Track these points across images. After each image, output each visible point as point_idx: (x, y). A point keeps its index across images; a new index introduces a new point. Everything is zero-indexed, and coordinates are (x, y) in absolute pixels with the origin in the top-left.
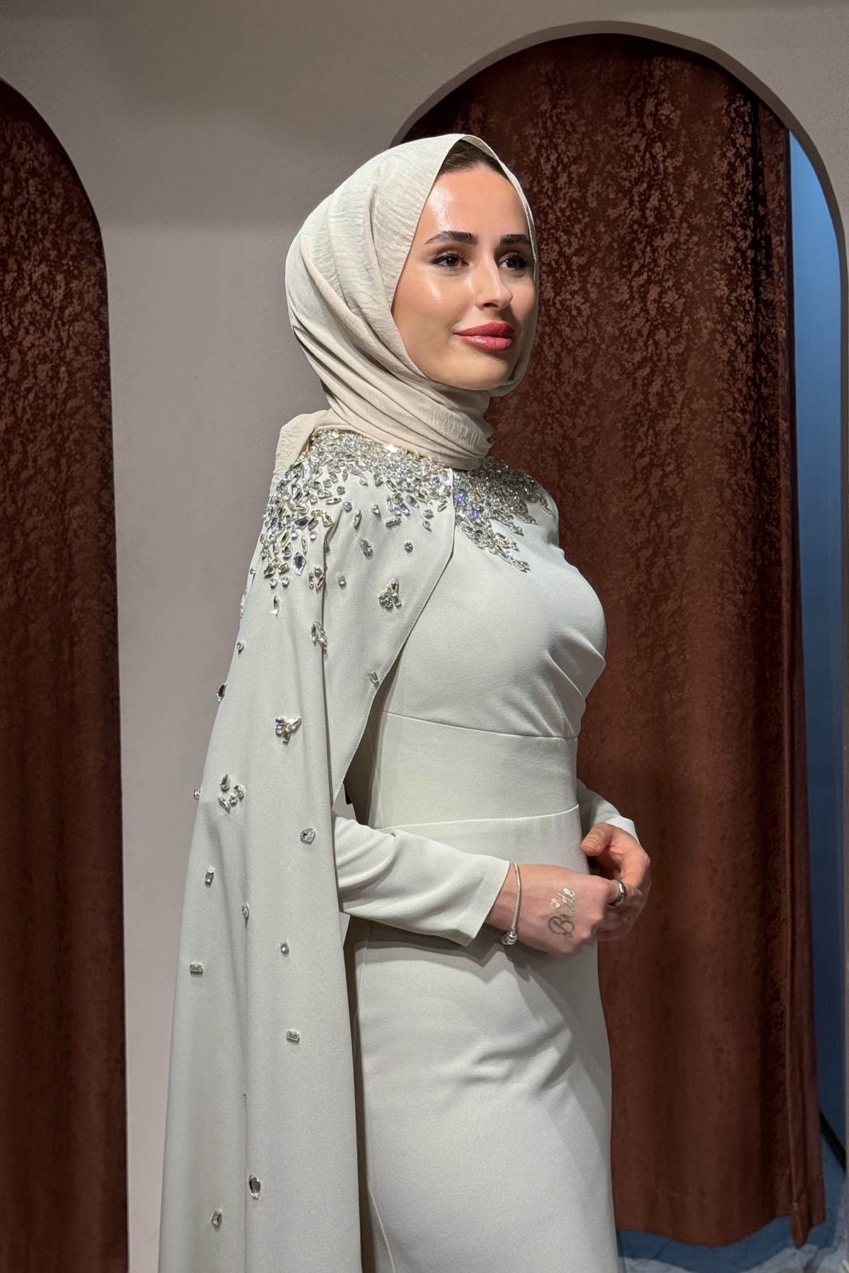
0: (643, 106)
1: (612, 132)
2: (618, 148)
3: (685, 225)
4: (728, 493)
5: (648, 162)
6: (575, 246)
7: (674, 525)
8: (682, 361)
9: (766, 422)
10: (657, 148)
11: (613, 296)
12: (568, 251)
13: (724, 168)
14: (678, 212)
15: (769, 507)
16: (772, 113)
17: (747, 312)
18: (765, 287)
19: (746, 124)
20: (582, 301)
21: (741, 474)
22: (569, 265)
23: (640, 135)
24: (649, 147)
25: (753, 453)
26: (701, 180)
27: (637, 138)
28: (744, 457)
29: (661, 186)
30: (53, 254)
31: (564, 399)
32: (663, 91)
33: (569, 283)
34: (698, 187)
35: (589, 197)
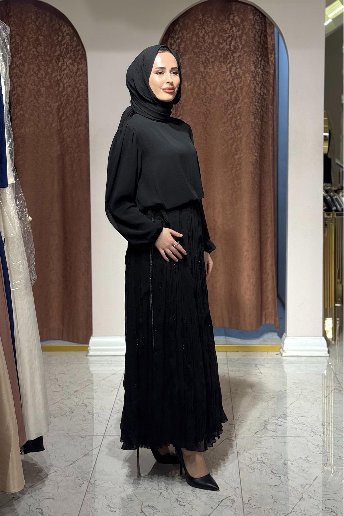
0: (229, 17)
1: (221, 23)
2: (222, 28)
3: (242, 51)
4: (254, 125)
5: (231, 33)
6: (211, 55)
7: (239, 134)
8: (242, 88)
9: (265, 105)
10: (234, 29)
11: (221, 69)
12: (208, 57)
13: (253, 36)
14: (240, 47)
15: (264, 129)
16: (270, 20)
17: (259, 75)
18: (267, 67)
19: (258, 23)
20: (213, 71)
21: (257, 120)
22: (209, 61)
24: (231, 29)
25: (260, 116)
26: (247, 38)
27: (228, 26)
28: (258, 116)
29: (235, 40)
30: (73, 57)
31: (207, 99)
32: (235, 13)
33: (209, 66)
34: (246, 40)
35: (215, 42)
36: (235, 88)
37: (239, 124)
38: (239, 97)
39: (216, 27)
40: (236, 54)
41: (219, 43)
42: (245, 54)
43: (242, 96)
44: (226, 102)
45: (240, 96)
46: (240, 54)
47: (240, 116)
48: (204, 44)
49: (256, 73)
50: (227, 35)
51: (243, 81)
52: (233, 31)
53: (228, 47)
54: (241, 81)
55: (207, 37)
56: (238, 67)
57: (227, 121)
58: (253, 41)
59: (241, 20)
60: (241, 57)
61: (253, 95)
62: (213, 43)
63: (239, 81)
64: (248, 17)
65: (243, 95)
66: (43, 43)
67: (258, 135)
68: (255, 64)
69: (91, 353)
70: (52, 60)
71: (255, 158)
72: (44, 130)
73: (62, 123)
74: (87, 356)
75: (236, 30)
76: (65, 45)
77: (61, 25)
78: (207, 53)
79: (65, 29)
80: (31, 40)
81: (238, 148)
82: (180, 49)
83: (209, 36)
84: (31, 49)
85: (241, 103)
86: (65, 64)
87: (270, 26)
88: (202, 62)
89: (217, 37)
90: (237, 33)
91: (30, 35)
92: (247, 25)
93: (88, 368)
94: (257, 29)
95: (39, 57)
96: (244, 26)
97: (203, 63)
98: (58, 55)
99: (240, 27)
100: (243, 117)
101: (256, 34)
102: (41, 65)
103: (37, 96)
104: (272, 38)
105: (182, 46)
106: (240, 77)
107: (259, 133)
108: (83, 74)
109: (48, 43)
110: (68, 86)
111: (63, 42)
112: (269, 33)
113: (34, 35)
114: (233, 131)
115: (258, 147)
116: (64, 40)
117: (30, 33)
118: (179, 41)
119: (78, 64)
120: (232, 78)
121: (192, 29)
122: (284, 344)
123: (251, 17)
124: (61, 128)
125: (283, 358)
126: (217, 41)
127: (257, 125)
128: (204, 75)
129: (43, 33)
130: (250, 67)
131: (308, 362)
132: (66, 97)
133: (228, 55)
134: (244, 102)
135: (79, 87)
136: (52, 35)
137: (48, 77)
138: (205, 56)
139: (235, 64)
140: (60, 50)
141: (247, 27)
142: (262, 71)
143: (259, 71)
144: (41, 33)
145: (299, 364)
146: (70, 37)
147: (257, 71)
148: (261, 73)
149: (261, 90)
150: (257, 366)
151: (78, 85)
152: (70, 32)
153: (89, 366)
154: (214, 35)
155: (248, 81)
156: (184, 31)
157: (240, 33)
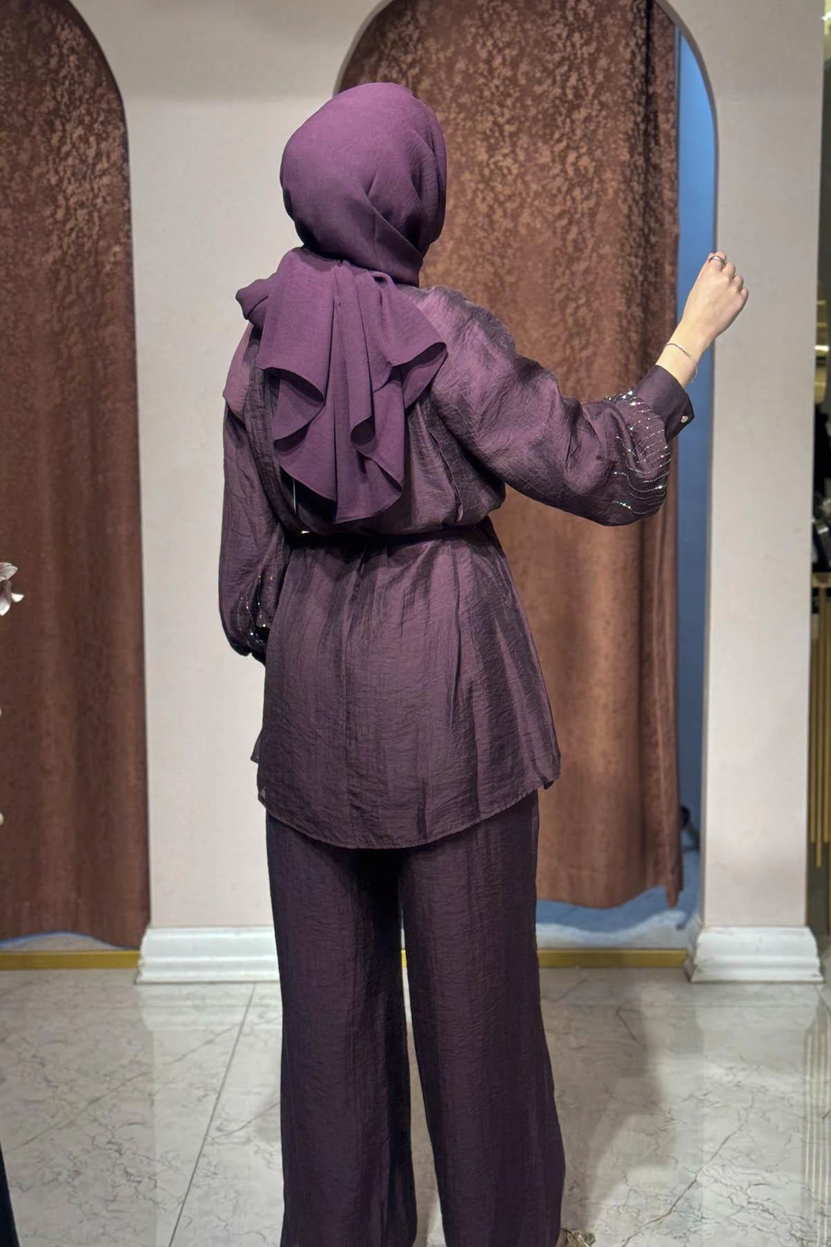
1: (539, 22)
2: (543, 35)
3: (596, 102)
4: (625, 323)
5: (569, 49)
6: (507, 115)
7: (584, 348)
8: (593, 214)
10: (576, 37)
13: (628, 56)
20: (512, 161)
23: (562, 26)
24: (569, 36)
33: (502, 147)
34: (607, 71)
35: (519, 76)
36: (576, 212)
37: (584, 319)
38: (584, 241)
39: (524, 31)
40: (579, 112)
41: (532, 80)
42: (604, 113)
43: (593, 236)
44: (548, 254)
45: (588, 235)
46: (589, 111)
47: (587, 295)
48: (491, 80)
49: (632, 167)
50: (557, 57)
51: (597, 192)
52: (573, 45)
53: (558, 91)
54: (590, 193)
55: (500, 59)
58: (628, 73)
59: (595, 11)
63: (586, 191)
65: (597, 234)
67: (635, 353)
68: (631, 143)
69: (146, 975)
70: (31, 124)
72: (11, 332)
74: (135, 982)
75: (582, 42)
76: (67, 82)
77: (54, 23)
78: (498, 110)
79: (66, 35)
83: (504, 59)
85: (590, 257)
88: (484, 133)
89: (526, 60)
90: (585, 48)
96: (603, 28)
97: (486, 138)
101: (637, 51)
106: (589, 179)
114: (571, 337)
120: (567, 183)
121: (454, 34)
127: (633, 321)
128: (486, 172)
133: (557, 116)
134: (599, 255)
136: (30, 51)
138: (491, 118)
141: (612, 32)
143: (640, 162)
147: (634, 164)
153: (140, 1014)
154: (518, 55)
155: (610, 191)
156: (431, 44)
157: (592, 51)
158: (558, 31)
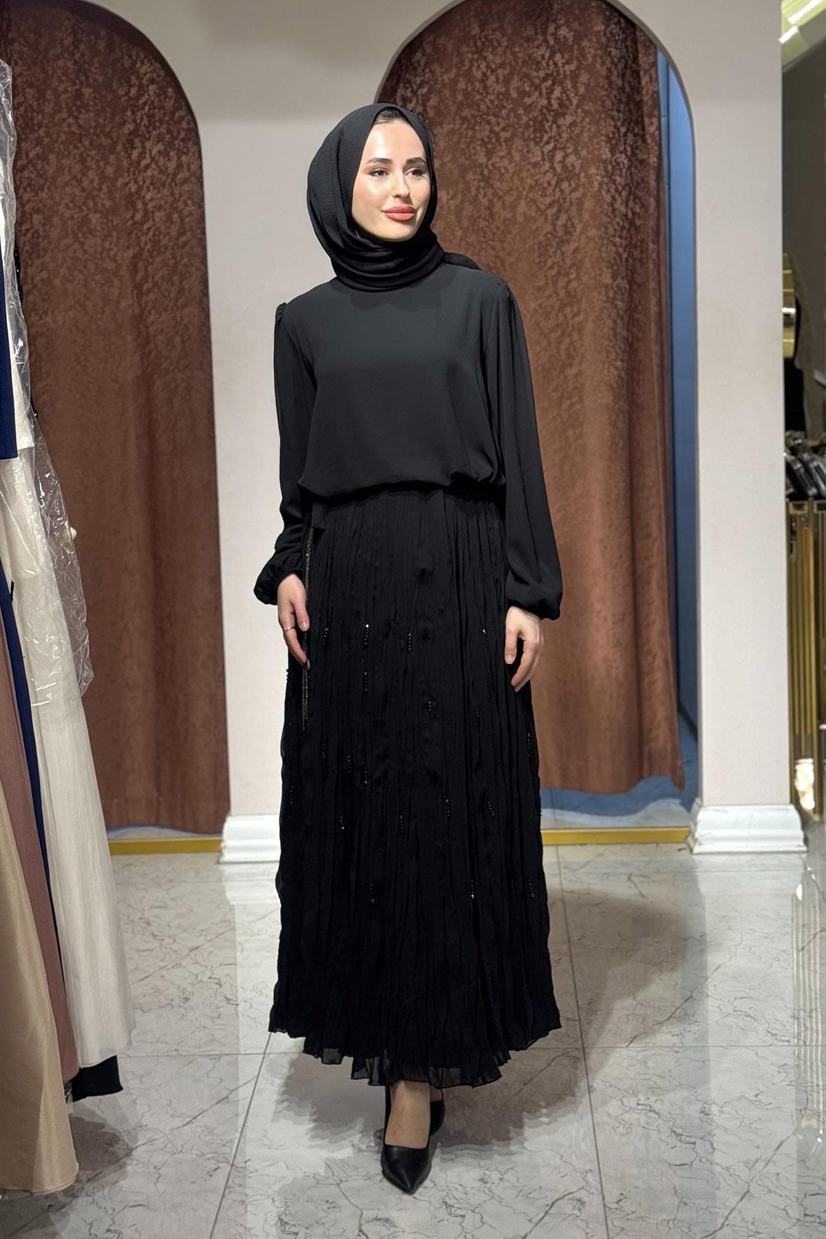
0: (547, 28)
1: (526, 45)
2: (530, 56)
3: (580, 110)
4: (611, 294)
5: (552, 67)
6: (502, 125)
7: (576, 315)
8: (580, 204)
9: (639, 244)
10: (558, 57)
11: (529, 158)
12: (497, 129)
13: (605, 73)
14: (575, 101)
15: (637, 302)
16: (645, 35)
17: (621, 169)
18: (640, 150)
19: (616, 41)
20: (508, 162)
21: (619, 280)
22: (498, 138)
23: (544, 48)
24: (551, 57)
25: (627, 269)
26: (589, 79)
27: (543, 50)
28: (621, 269)
29: (561, 84)
30: (167, 137)
31: (495, 230)
32: (560, 19)
33: (499, 151)
34: (587, 85)
35: (512, 91)
36: (565, 202)
37: (575, 291)
38: (573, 225)
39: (514, 54)
40: (565, 119)
41: (523, 94)
42: (588, 120)
43: (581, 221)
44: (542, 238)
45: (576, 221)
46: (574, 118)
47: (577, 271)
48: (487, 97)
49: (614, 163)
50: (542, 74)
51: (584, 185)
52: (555, 64)
53: (544, 102)
54: (578, 186)
55: (493, 78)
56: (570, 150)
57: (547, 284)
58: (606, 87)
59: (574, 36)
60: (576, 126)
61: (609, 220)
62: (507, 95)
63: (573, 185)
64: (593, 27)
65: (584, 221)
66: (91, 103)
67: (622, 318)
68: (611, 144)
69: (228, 856)
70: (116, 143)
71: (615, 372)
72: (99, 316)
73: (143, 301)
74: (218, 863)
75: (564, 61)
76: (147, 108)
77: (134, 58)
78: (493, 120)
79: (145, 68)
80: (63, 96)
81: (575, 350)
82: (429, 110)
83: (497, 78)
84: (64, 120)
85: (579, 239)
86: (148, 156)
87: (647, 48)
88: (482, 140)
89: (516, 78)
90: (566, 68)
91: (61, 84)
92: (590, 47)
93: (222, 893)
94: (615, 57)
95: (84, 139)
96: (581, 49)
97: (484, 144)
98: (131, 133)
99: (573, 53)
100: (586, 274)
101: (613, 69)
102: (89, 159)
103: (80, 235)
104: (651, 78)
105: (432, 102)
106: (576, 174)
107: (625, 313)
108: (192, 179)
109: (105, 105)
110: (155, 206)
111: (141, 102)
112: (643, 65)
113: (69, 84)
114: (562, 308)
115: (622, 346)
116: (143, 95)
117: (61, 81)
118: (425, 90)
119: (180, 153)
120: (556, 178)
121: (455, 59)
122: (696, 824)
123: (599, 28)
124: (142, 311)
125: (695, 857)
126: (518, 88)
127: (619, 292)
129: (91, 80)
130: (600, 149)
131: (756, 866)
132: (151, 233)
133: (545, 122)
134: (587, 237)
135: (183, 209)
136: (115, 83)
137: (107, 187)
138: (487, 127)
139: (562, 143)
140: (134, 121)
141: (589, 53)
142: (629, 160)
143: (623, 159)
144: (87, 79)
145: (734, 871)
146: (159, 88)
147: (616, 161)
148: (626, 166)
149: (627, 207)
150: (632, 878)
151: (180, 205)
152: (159, 76)
153: (223, 887)
154: (508, 74)
155: (596, 184)
156: (436, 67)
157: (573, 68)
158: (542, 53)
